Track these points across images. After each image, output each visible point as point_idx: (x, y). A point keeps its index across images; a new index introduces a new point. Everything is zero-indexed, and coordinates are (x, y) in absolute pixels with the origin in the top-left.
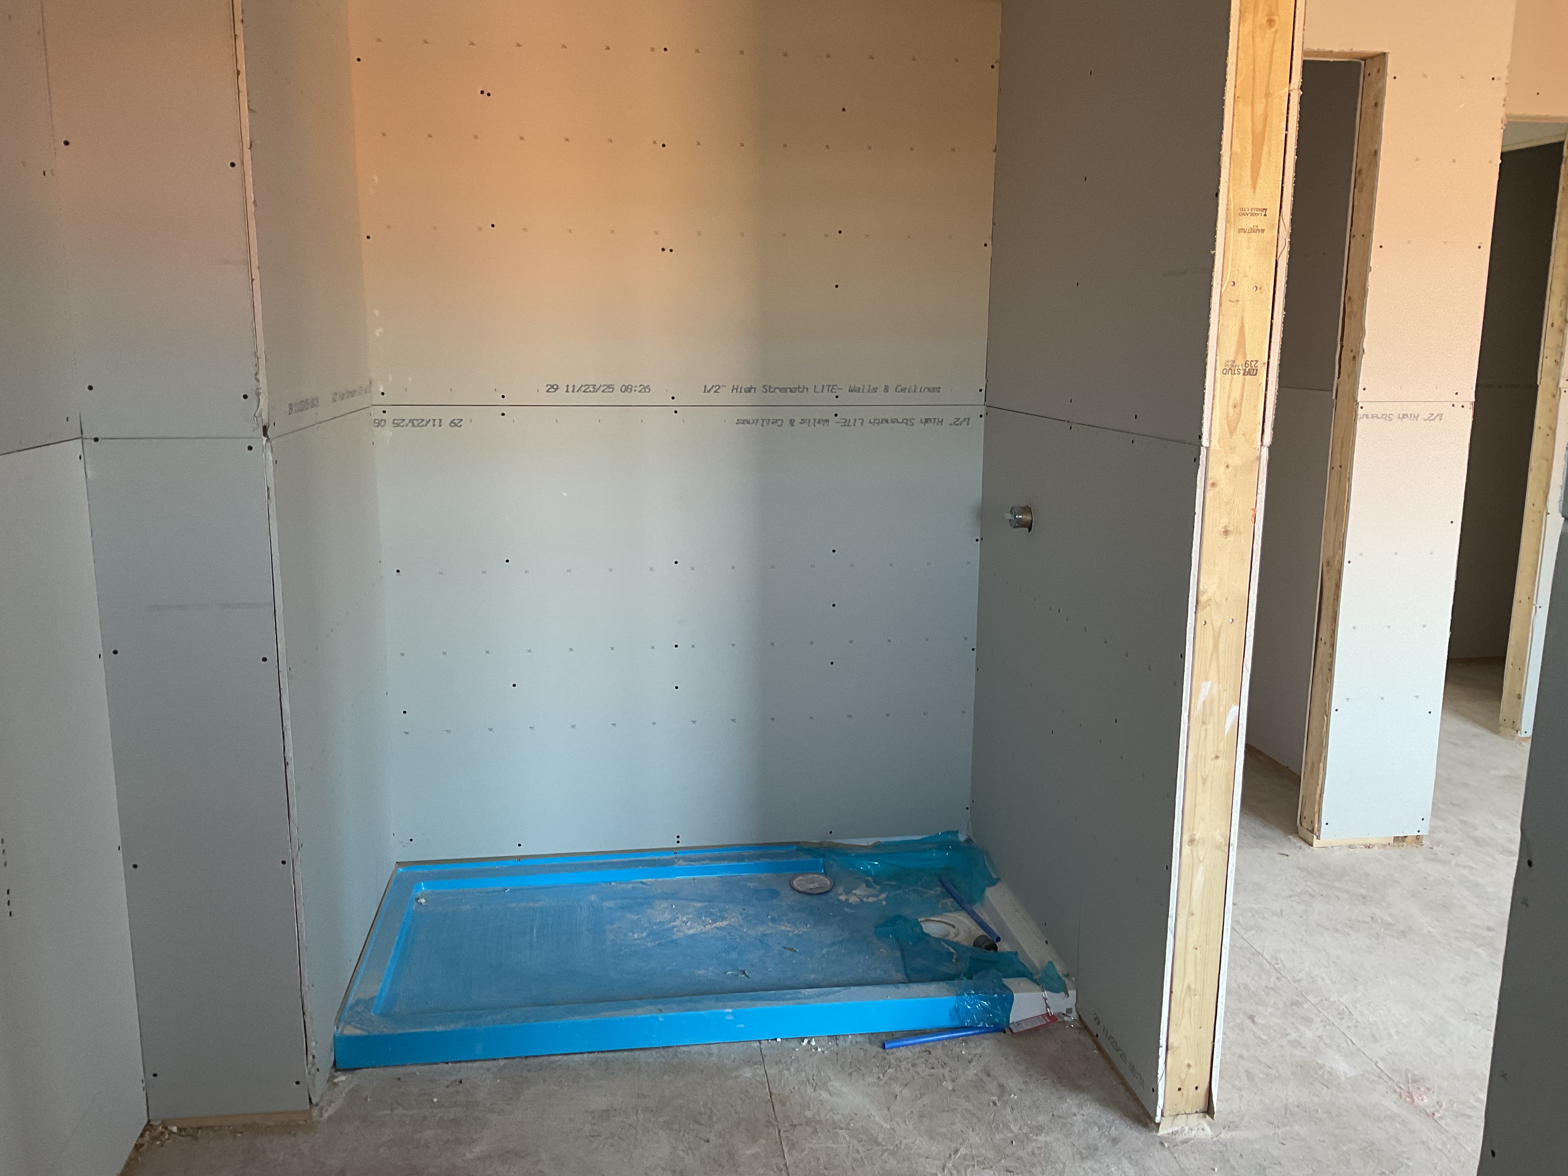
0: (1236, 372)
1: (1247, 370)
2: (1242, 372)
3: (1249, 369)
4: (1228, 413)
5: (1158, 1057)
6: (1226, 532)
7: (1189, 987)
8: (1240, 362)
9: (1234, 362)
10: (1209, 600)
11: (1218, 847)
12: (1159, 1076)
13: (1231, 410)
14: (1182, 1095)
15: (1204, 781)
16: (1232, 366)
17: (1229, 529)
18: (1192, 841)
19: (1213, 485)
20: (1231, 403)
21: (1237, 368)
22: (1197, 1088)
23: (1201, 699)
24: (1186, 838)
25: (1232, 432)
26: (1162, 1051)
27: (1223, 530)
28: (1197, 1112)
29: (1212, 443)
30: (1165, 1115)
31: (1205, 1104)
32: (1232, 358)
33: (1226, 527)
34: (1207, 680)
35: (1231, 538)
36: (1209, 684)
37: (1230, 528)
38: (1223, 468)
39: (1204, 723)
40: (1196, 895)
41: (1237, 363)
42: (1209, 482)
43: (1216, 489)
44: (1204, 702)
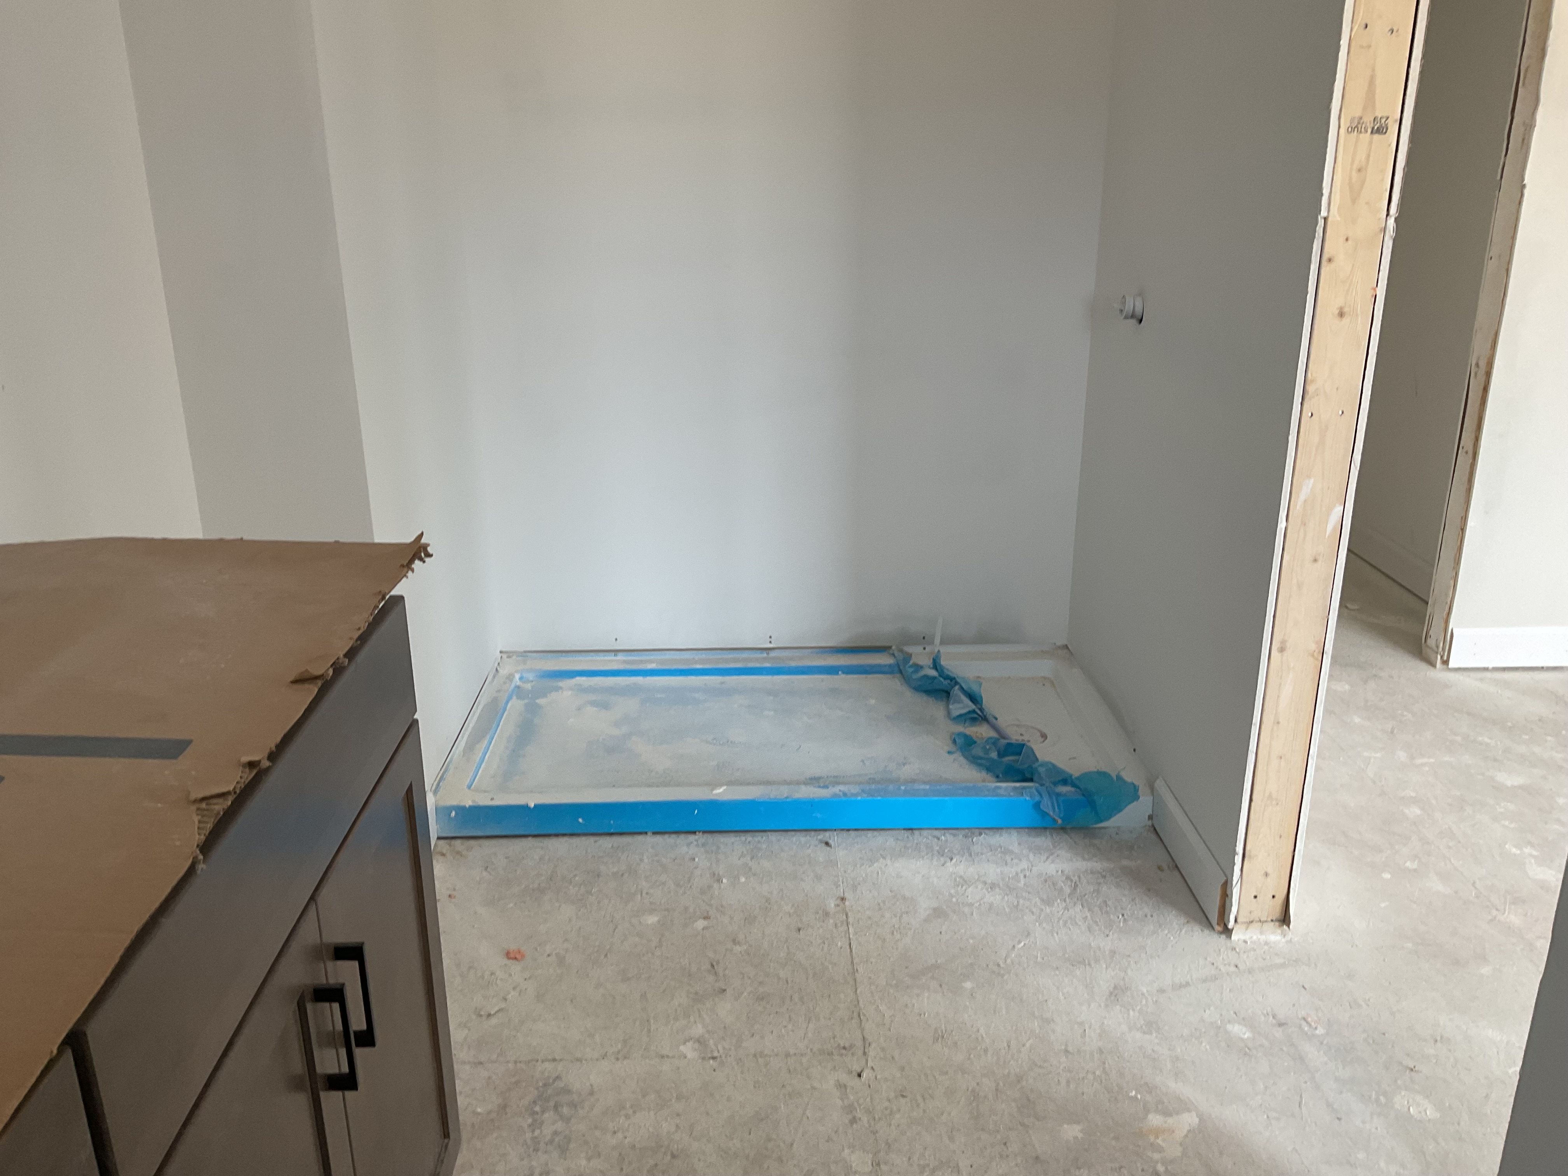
0: (1363, 130)
1: (1376, 128)
2: (1369, 131)
3: (1378, 128)
4: (1350, 178)
5: (1234, 864)
6: (1341, 314)
7: (1270, 799)
8: (1368, 120)
9: (1361, 118)
10: (1317, 389)
11: (1311, 657)
12: (1234, 883)
13: (1354, 173)
14: (1258, 902)
16: (1359, 123)
17: (1344, 311)
18: (1282, 649)
19: (1329, 260)
20: (1355, 167)
21: (1364, 126)
22: (1273, 897)
23: (1303, 498)
24: (1275, 644)
25: (1354, 201)
26: (1238, 859)
27: (1337, 312)
28: (1272, 921)
29: (1331, 212)
30: (1239, 920)
31: (1282, 913)
32: (1358, 114)
33: (1341, 308)
34: (1309, 477)
35: (1346, 320)
36: (1312, 481)
37: (1346, 310)
38: (1342, 240)
39: (1302, 523)
40: (1283, 703)
41: (1365, 119)
42: (1325, 257)
43: (1333, 265)
44: (1305, 501)
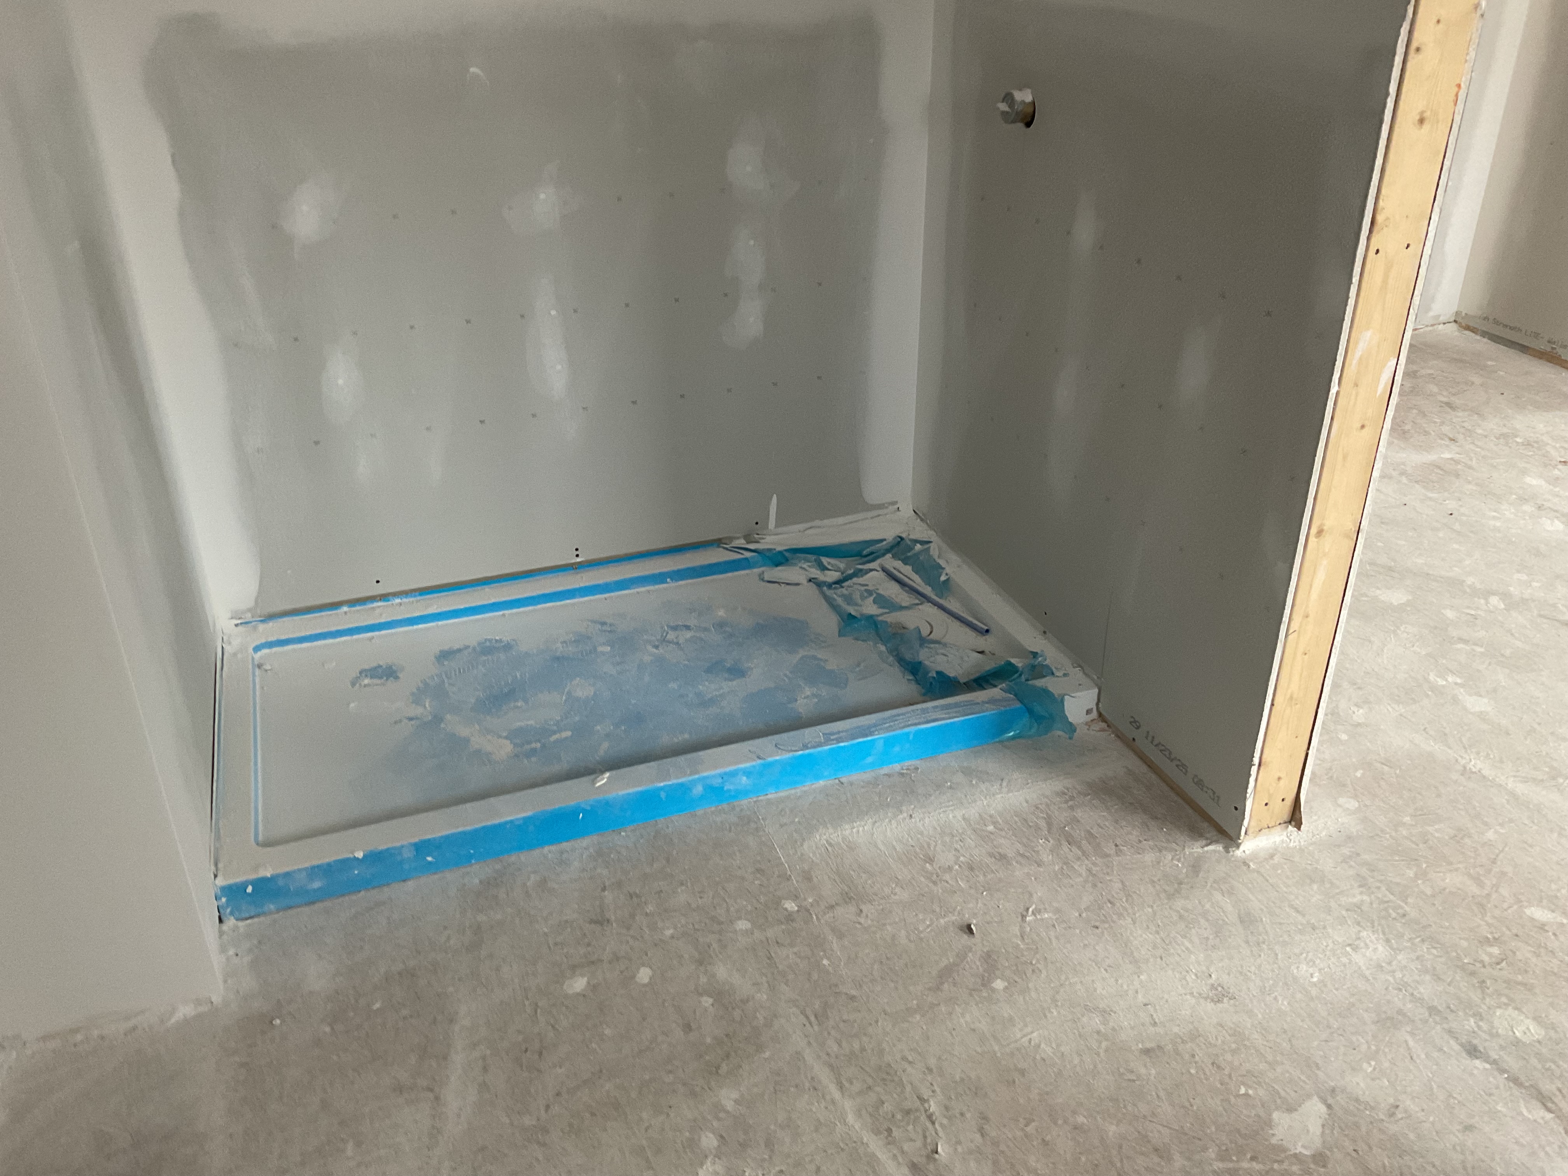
5: (1249, 775)
6: (1421, 121)
7: (1291, 698)
10: (1387, 219)
11: (1347, 536)
12: (1248, 795)
14: (1268, 810)
15: (1345, 457)
17: (1425, 115)
18: (1320, 532)
19: (1418, 50)
22: (1283, 800)
23: (1358, 354)
24: (1314, 531)
26: (1254, 770)
27: (1418, 117)
28: (1280, 824)
30: (1248, 833)
31: (1292, 813)
33: (1422, 112)
34: (1368, 328)
35: (1426, 127)
36: (1369, 333)
37: (1427, 114)
38: (1436, 24)
39: (1356, 385)
40: (1314, 595)
42: (1414, 45)
43: (1420, 56)
44: (1360, 359)
